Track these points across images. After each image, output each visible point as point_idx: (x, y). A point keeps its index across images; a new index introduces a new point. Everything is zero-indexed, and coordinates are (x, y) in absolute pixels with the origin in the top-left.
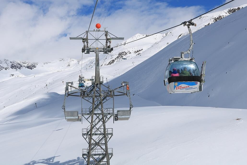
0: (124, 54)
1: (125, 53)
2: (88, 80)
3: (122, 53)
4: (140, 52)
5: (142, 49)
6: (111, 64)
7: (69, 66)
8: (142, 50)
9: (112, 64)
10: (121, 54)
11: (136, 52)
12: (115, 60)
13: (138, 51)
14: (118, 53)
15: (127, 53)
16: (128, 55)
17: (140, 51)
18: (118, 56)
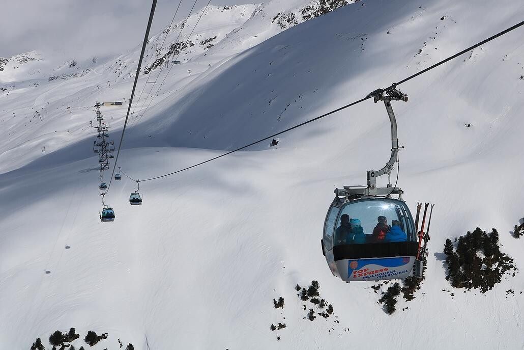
0: (181, 47)
1: (183, 45)
2: (113, 104)
3: (178, 44)
4: (211, 43)
5: (216, 37)
6: (156, 66)
7: (74, 66)
8: (214, 38)
9: (158, 67)
10: (176, 47)
11: (203, 43)
12: (164, 59)
13: (207, 41)
14: (169, 46)
15: (188, 45)
16: (189, 48)
17: (212, 40)
18: (169, 50)
